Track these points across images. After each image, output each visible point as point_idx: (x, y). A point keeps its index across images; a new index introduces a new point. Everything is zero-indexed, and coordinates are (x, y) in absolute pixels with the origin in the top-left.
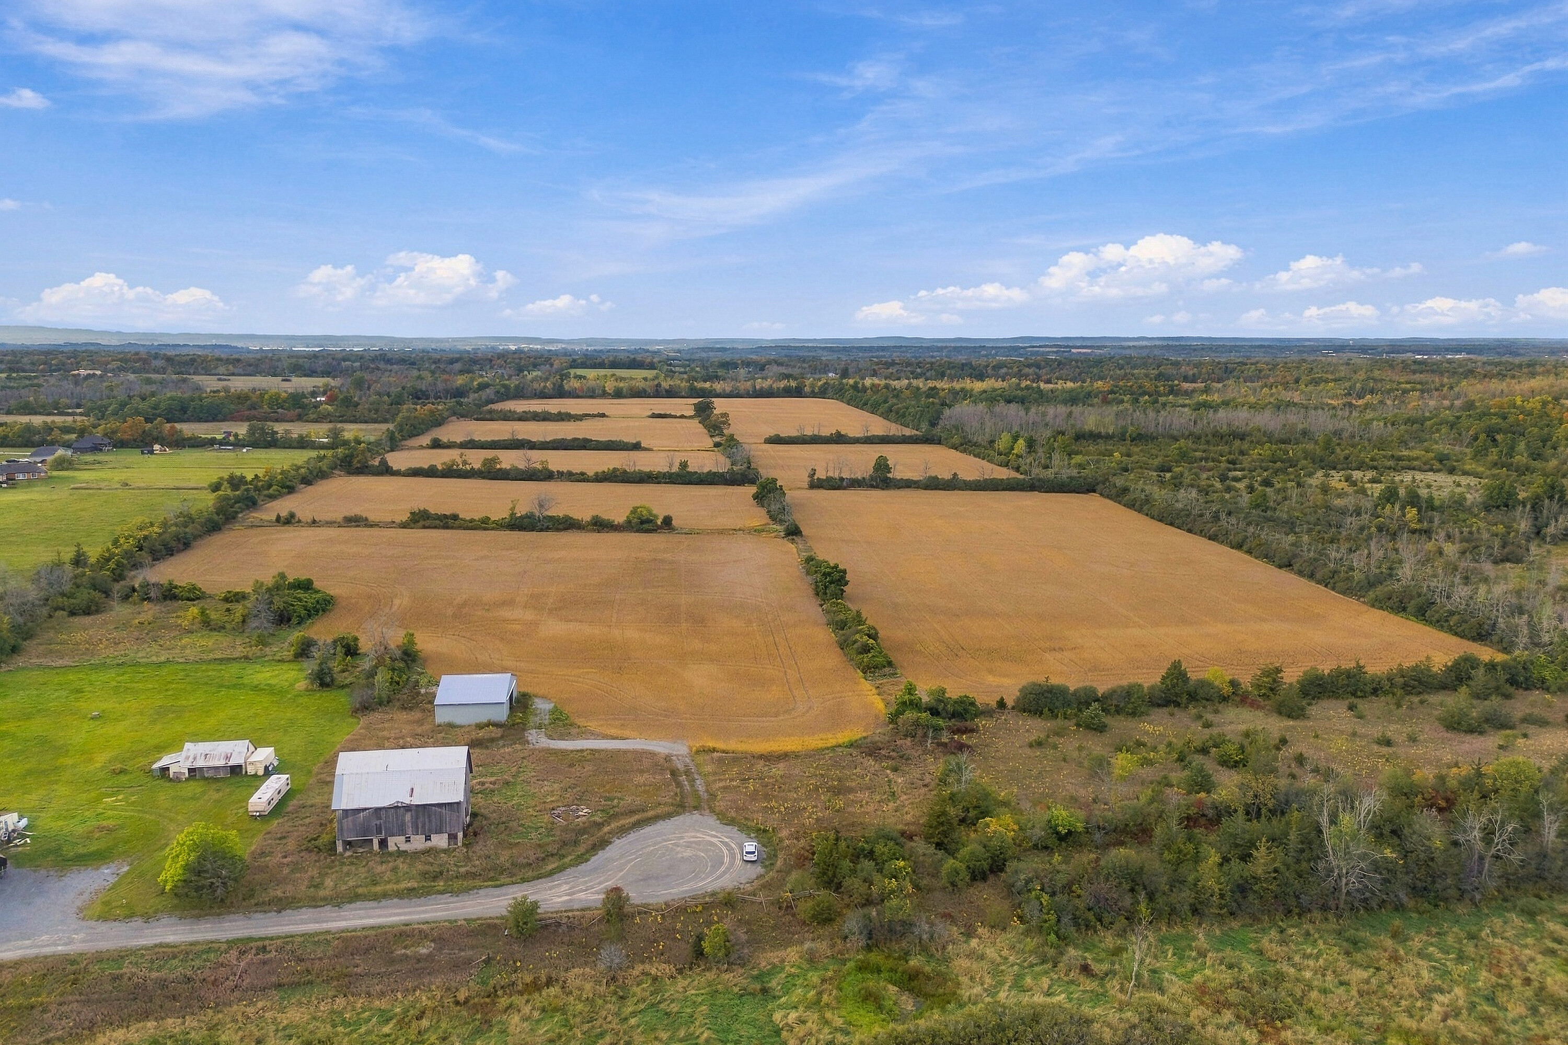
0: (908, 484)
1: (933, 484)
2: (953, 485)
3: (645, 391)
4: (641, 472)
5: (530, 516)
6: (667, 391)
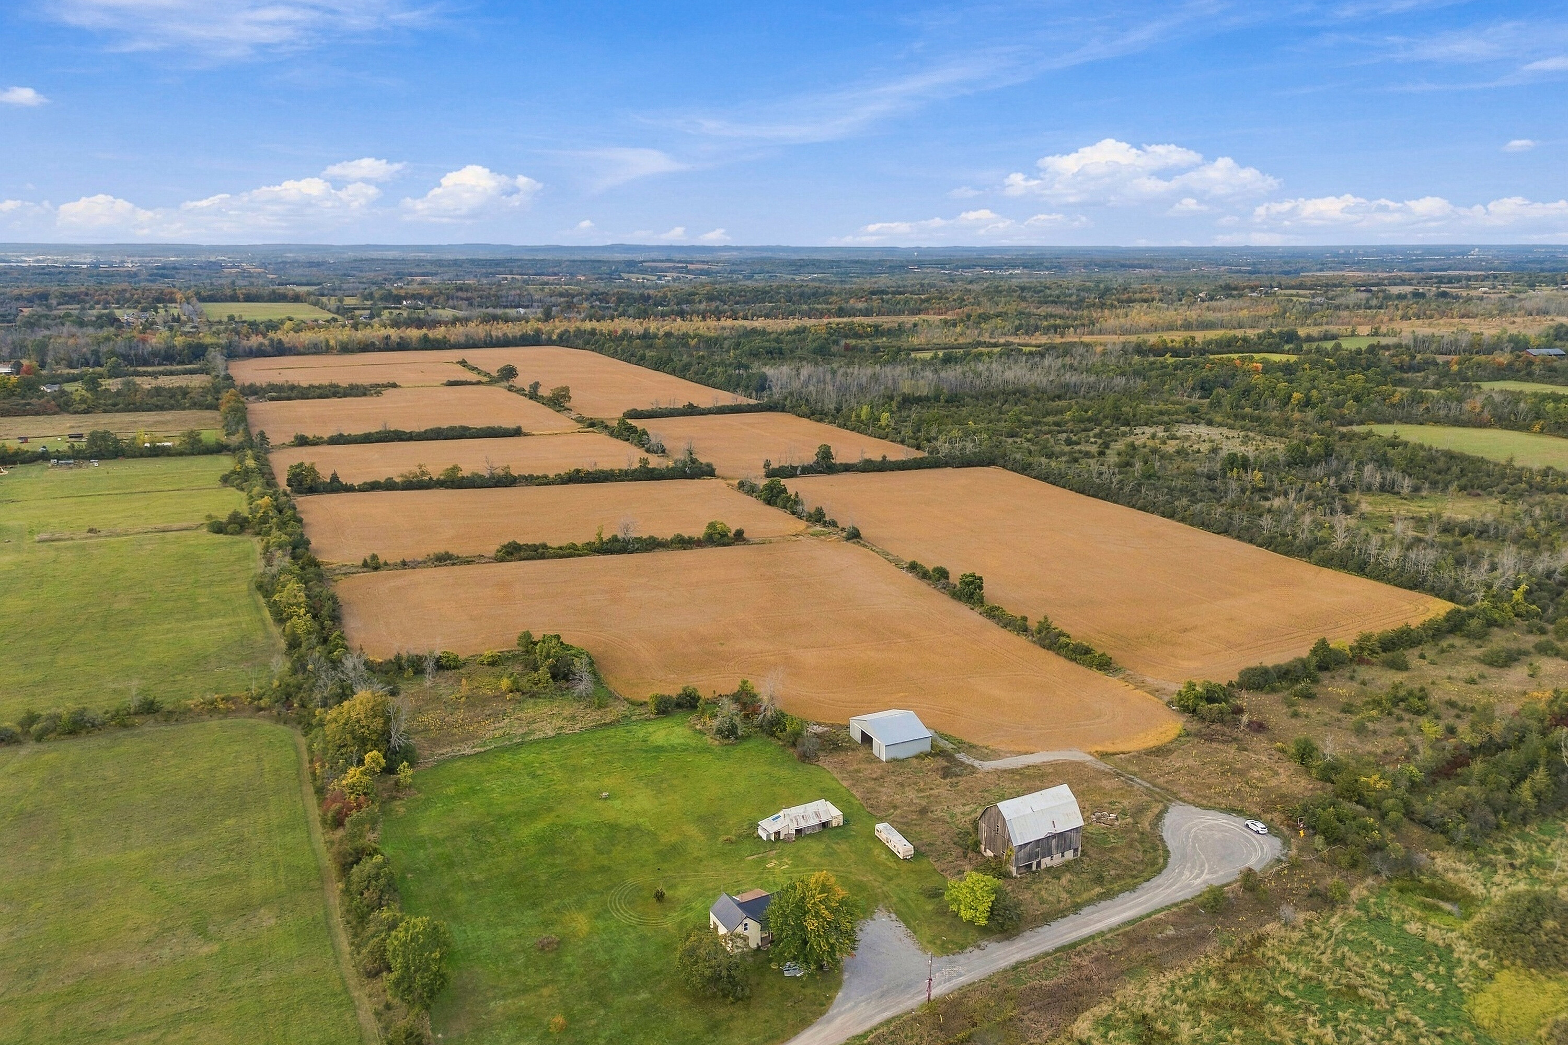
0: (847, 468)
1: (868, 467)
2: (883, 466)
3: (373, 343)
4: (602, 472)
5: (615, 539)
6: (399, 344)
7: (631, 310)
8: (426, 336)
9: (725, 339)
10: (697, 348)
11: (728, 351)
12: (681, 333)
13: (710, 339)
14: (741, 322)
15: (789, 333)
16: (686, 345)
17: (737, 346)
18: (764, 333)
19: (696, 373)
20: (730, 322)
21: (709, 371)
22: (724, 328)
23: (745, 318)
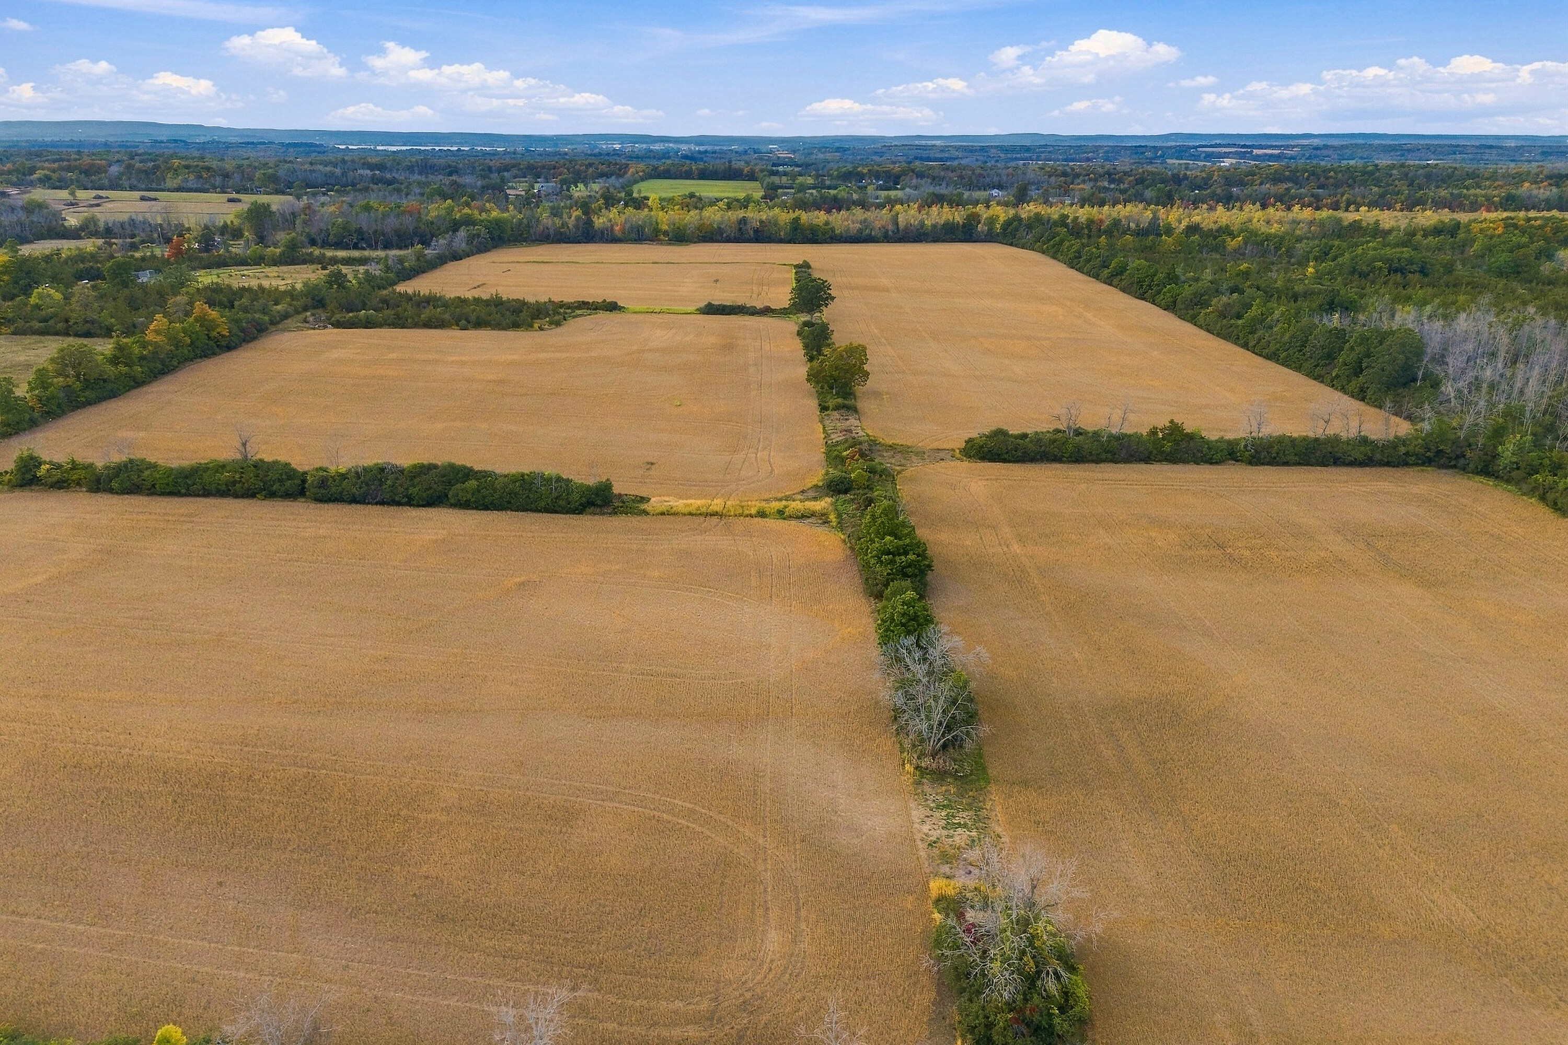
6: (756, 231)
7: (1149, 194)
8: (797, 220)
9: (1299, 240)
10: (1239, 254)
11: (1303, 263)
12: (1214, 227)
13: (1268, 238)
14: (1325, 214)
15: (1426, 233)
16: (1219, 248)
17: (1323, 255)
18: (1377, 231)
19: (1223, 315)
20: (1307, 214)
21: (1254, 312)
22: (1296, 222)
23: (1336, 207)
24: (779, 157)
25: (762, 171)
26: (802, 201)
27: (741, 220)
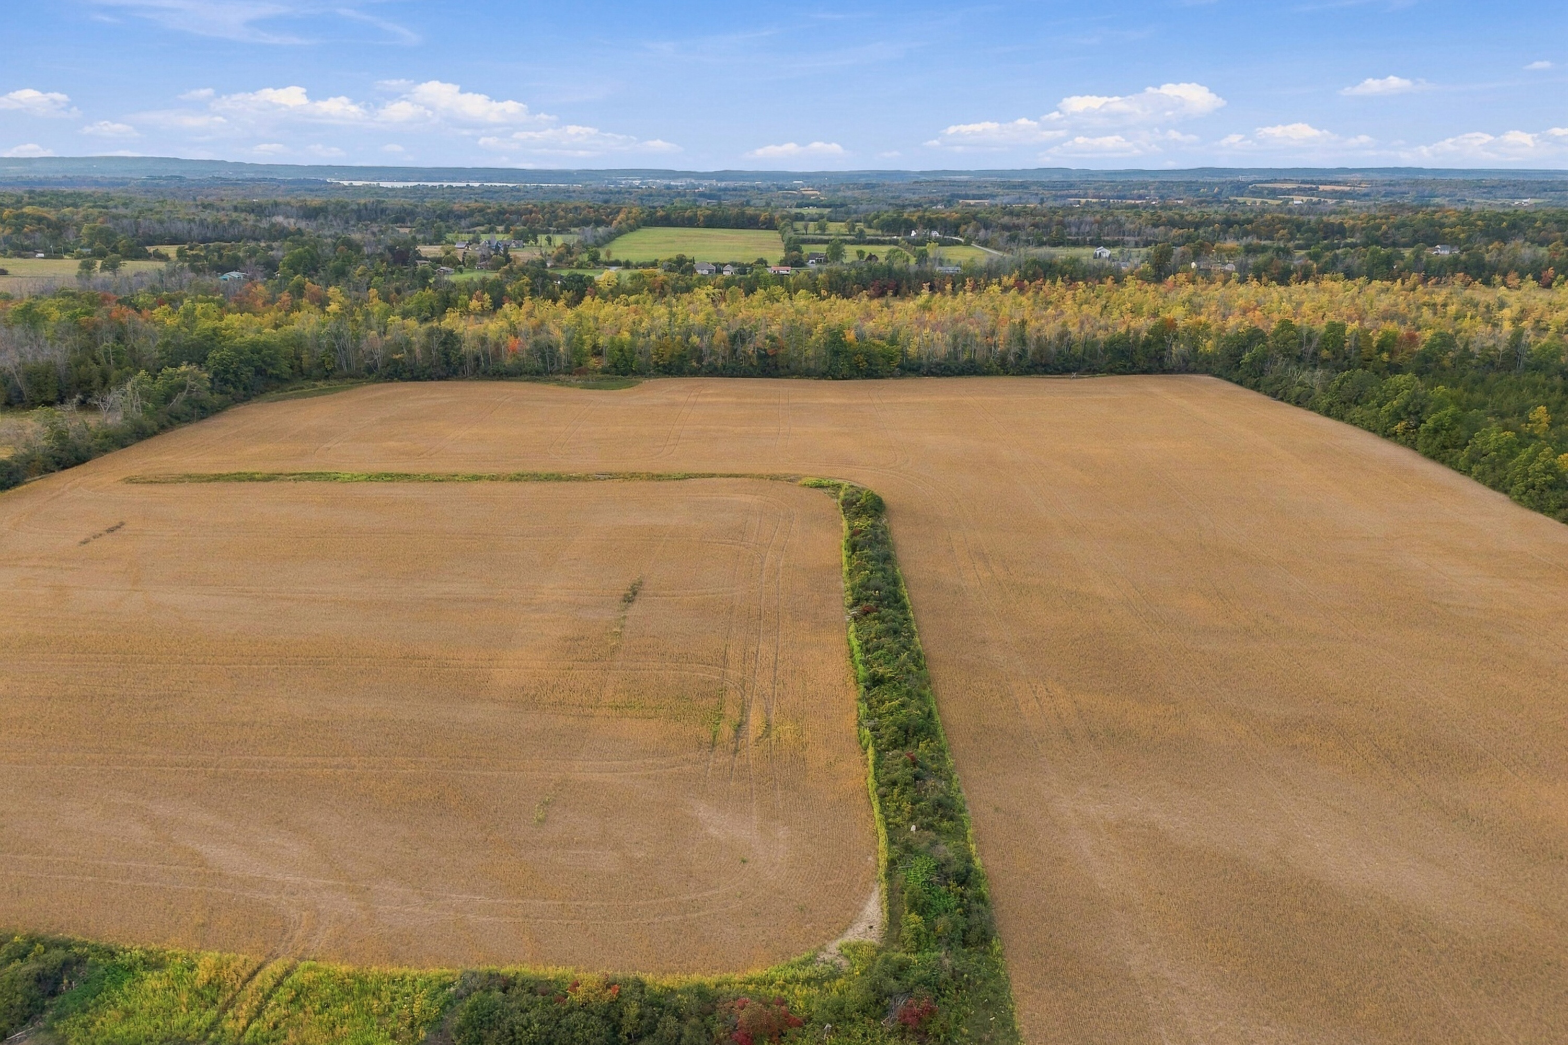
24: (804, 195)
25: (783, 218)
26: (840, 275)
27: (735, 336)
